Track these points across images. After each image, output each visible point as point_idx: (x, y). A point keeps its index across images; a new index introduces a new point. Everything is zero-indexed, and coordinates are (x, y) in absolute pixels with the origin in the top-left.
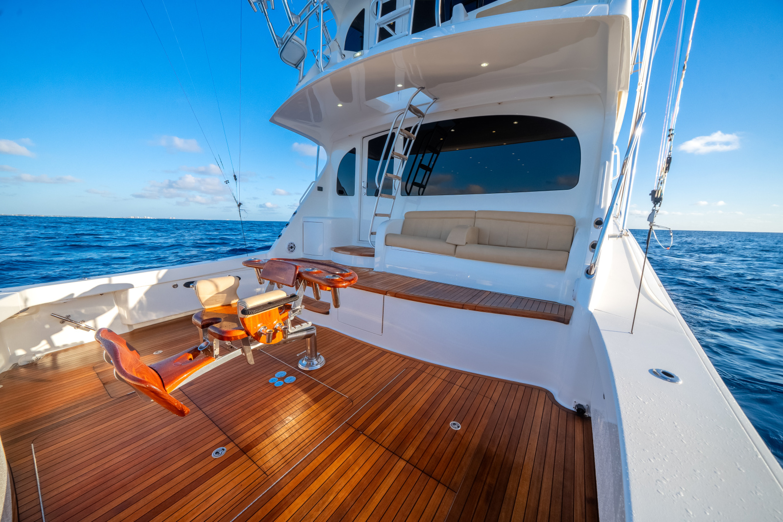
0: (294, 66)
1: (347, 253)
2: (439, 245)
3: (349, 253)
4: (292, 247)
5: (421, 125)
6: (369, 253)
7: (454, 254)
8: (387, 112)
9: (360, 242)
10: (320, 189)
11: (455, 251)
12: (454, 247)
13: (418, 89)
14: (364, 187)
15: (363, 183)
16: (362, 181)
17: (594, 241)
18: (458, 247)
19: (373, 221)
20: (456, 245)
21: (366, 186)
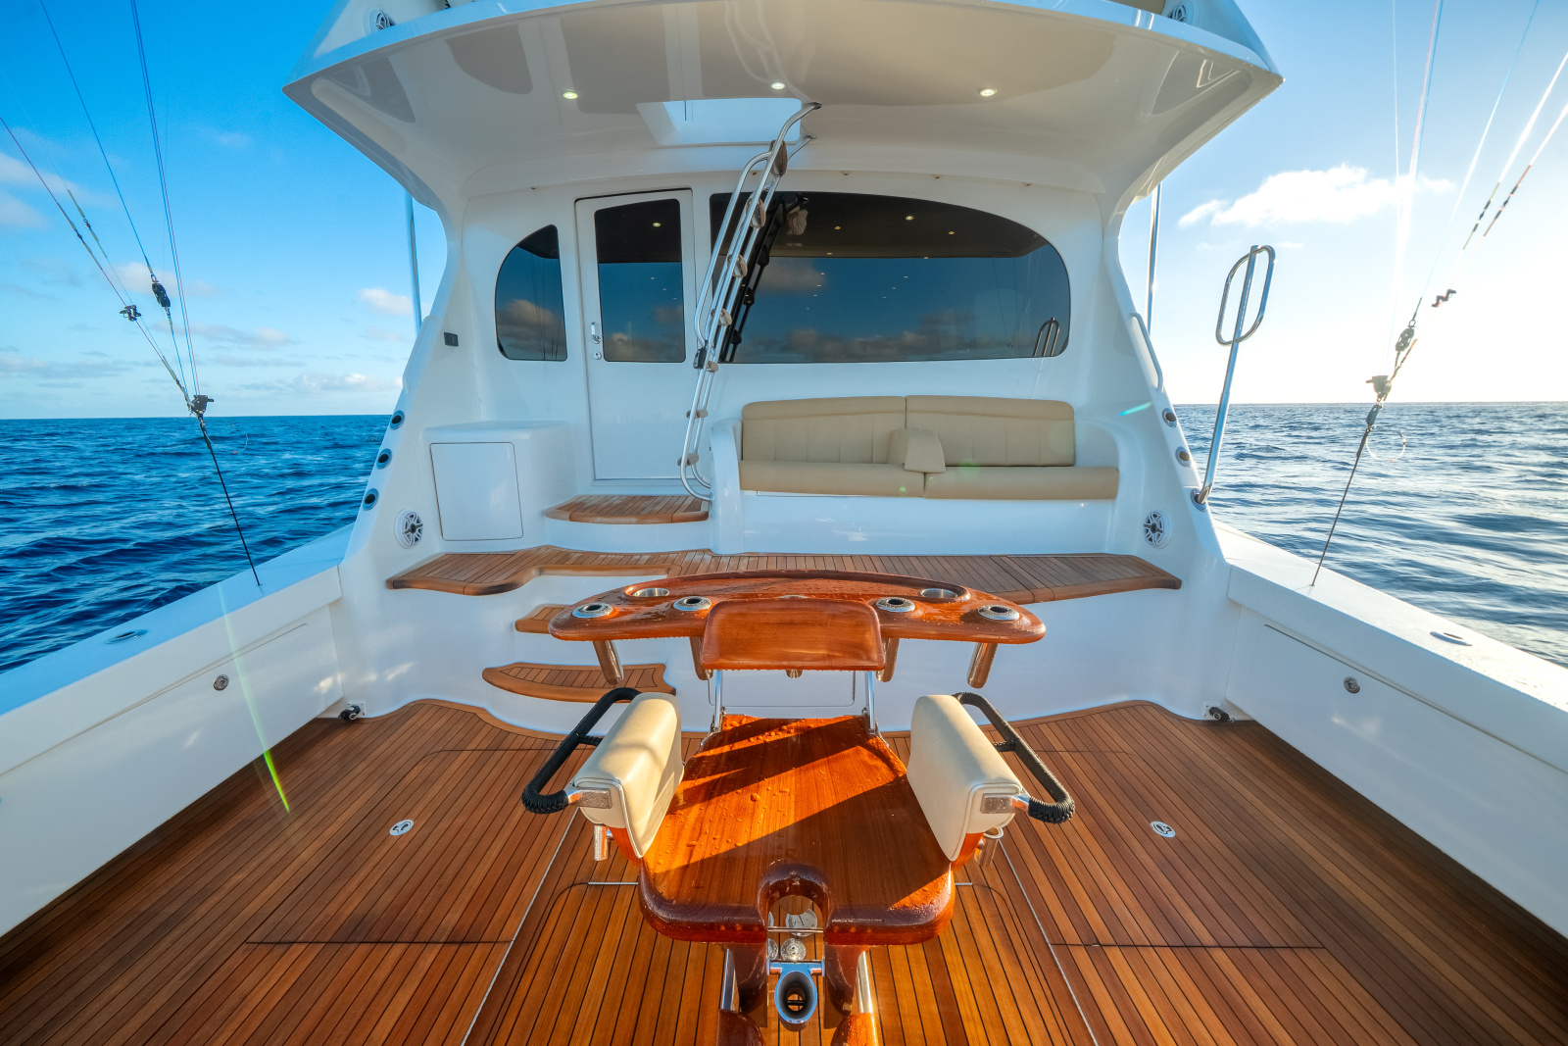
1: (628, 519)
3: (634, 519)
4: (414, 529)
5: (776, 193)
6: (697, 511)
8: (666, 142)
9: (598, 483)
10: (451, 340)
11: (925, 487)
12: (923, 476)
13: (805, 106)
14: (596, 338)
15: (593, 327)
16: (588, 322)
17: (1180, 448)
18: (931, 478)
19: (691, 429)
20: (925, 474)
21: (601, 337)
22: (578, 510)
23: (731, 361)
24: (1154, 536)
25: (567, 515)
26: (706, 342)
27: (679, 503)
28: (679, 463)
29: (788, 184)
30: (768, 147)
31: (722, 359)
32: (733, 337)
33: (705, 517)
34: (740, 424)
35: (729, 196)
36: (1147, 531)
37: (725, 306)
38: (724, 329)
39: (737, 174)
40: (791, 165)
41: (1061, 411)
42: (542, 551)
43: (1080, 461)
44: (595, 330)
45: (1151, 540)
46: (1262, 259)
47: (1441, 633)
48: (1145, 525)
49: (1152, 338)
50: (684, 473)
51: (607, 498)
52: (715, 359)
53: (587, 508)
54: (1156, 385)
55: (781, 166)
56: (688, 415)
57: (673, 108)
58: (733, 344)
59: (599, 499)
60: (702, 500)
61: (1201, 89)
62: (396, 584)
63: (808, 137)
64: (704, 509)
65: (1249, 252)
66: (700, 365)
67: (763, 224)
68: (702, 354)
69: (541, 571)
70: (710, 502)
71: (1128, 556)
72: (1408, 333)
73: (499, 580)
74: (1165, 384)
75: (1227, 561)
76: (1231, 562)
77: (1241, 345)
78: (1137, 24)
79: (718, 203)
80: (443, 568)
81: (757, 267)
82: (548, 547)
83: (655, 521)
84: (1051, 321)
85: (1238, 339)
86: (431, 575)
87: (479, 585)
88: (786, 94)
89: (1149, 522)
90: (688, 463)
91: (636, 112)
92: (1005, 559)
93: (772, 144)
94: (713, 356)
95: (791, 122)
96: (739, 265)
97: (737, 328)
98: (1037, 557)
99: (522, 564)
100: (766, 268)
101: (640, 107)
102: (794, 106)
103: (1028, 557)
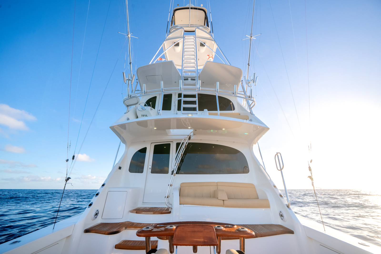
0: (127, 106)
1: (151, 213)
2: (214, 201)
3: (152, 213)
4: (97, 214)
5: (188, 143)
6: (168, 211)
7: (224, 206)
8: (169, 135)
9: (144, 204)
10: (120, 168)
11: (224, 204)
12: (223, 201)
13: (194, 130)
14: (150, 168)
15: (150, 166)
16: (149, 165)
17: (280, 194)
18: (224, 201)
19: (169, 189)
20: (223, 200)
21: (151, 168)
22: (138, 211)
23: (178, 174)
24: (282, 218)
25: (135, 212)
26: (174, 169)
27: (164, 209)
28: (165, 197)
29: (190, 141)
30: (187, 136)
31: (176, 173)
32: (179, 169)
33: (170, 212)
34: (180, 188)
35: (180, 143)
36: (280, 217)
37: (178, 162)
38: (177, 167)
39: (182, 140)
40: (191, 138)
41: (251, 186)
42: (126, 223)
43: (260, 198)
44: (150, 167)
45: (282, 219)
46: (279, 154)
47: (360, 243)
48: (280, 215)
49: (266, 171)
50: (166, 200)
51: (145, 208)
52: (175, 173)
53: (140, 210)
54: (269, 179)
55: (190, 138)
56: (169, 185)
57: (171, 130)
58: (179, 171)
59: (143, 208)
60: (170, 207)
61: (259, 128)
62: (87, 231)
63: (194, 134)
64: (170, 210)
65: (276, 153)
66: (172, 174)
67: (186, 147)
68: (173, 172)
69: (126, 228)
70: (172, 208)
71: (279, 225)
72: (310, 168)
73: (115, 230)
74: (271, 179)
75: (302, 224)
76: (303, 225)
77: (282, 170)
78: (245, 122)
79: (178, 145)
80: (100, 227)
81: (184, 155)
82: (128, 222)
83: (157, 213)
84: (245, 167)
85: (281, 170)
86: (97, 228)
87: (109, 231)
88: (191, 129)
89: (280, 214)
90: (167, 197)
91: (165, 130)
92: (247, 225)
93: (188, 135)
94: (175, 172)
95: (191, 133)
96: (181, 155)
97: (180, 167)
98: (256, 225)
99: (121, 226)
100: (186, 155)
101: (166, 130)
102: (192, 130)
103: (253, 225)
